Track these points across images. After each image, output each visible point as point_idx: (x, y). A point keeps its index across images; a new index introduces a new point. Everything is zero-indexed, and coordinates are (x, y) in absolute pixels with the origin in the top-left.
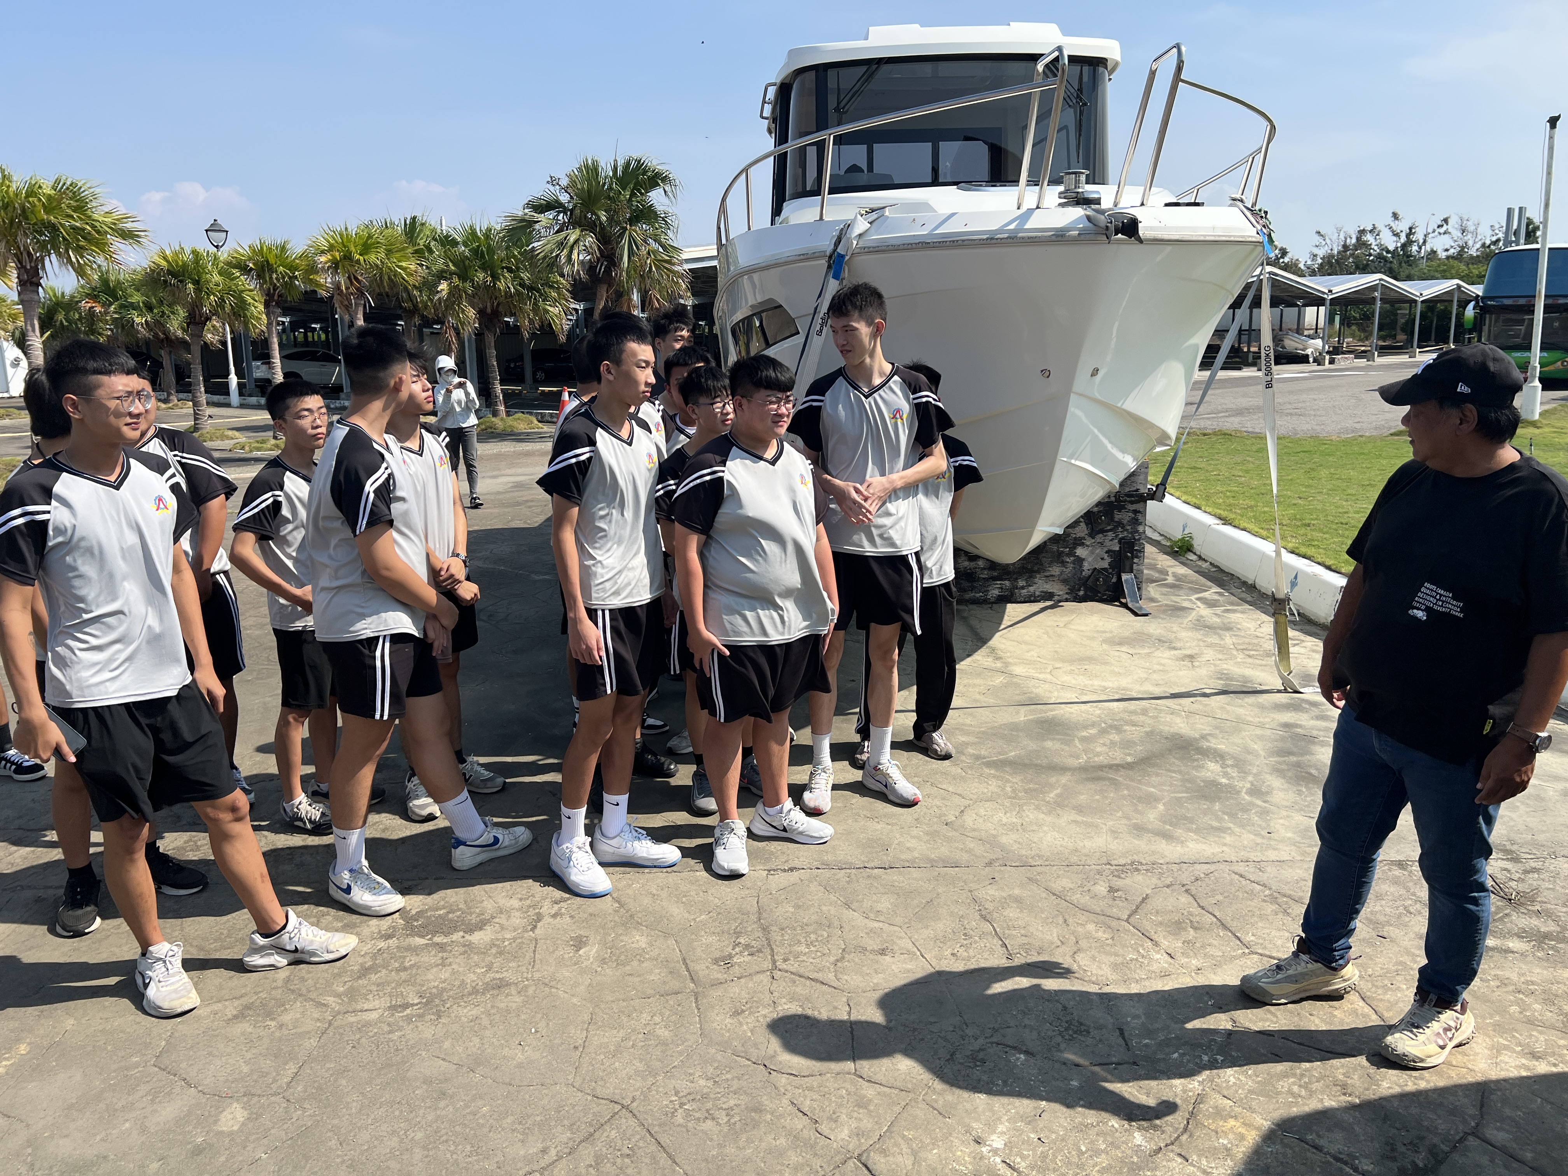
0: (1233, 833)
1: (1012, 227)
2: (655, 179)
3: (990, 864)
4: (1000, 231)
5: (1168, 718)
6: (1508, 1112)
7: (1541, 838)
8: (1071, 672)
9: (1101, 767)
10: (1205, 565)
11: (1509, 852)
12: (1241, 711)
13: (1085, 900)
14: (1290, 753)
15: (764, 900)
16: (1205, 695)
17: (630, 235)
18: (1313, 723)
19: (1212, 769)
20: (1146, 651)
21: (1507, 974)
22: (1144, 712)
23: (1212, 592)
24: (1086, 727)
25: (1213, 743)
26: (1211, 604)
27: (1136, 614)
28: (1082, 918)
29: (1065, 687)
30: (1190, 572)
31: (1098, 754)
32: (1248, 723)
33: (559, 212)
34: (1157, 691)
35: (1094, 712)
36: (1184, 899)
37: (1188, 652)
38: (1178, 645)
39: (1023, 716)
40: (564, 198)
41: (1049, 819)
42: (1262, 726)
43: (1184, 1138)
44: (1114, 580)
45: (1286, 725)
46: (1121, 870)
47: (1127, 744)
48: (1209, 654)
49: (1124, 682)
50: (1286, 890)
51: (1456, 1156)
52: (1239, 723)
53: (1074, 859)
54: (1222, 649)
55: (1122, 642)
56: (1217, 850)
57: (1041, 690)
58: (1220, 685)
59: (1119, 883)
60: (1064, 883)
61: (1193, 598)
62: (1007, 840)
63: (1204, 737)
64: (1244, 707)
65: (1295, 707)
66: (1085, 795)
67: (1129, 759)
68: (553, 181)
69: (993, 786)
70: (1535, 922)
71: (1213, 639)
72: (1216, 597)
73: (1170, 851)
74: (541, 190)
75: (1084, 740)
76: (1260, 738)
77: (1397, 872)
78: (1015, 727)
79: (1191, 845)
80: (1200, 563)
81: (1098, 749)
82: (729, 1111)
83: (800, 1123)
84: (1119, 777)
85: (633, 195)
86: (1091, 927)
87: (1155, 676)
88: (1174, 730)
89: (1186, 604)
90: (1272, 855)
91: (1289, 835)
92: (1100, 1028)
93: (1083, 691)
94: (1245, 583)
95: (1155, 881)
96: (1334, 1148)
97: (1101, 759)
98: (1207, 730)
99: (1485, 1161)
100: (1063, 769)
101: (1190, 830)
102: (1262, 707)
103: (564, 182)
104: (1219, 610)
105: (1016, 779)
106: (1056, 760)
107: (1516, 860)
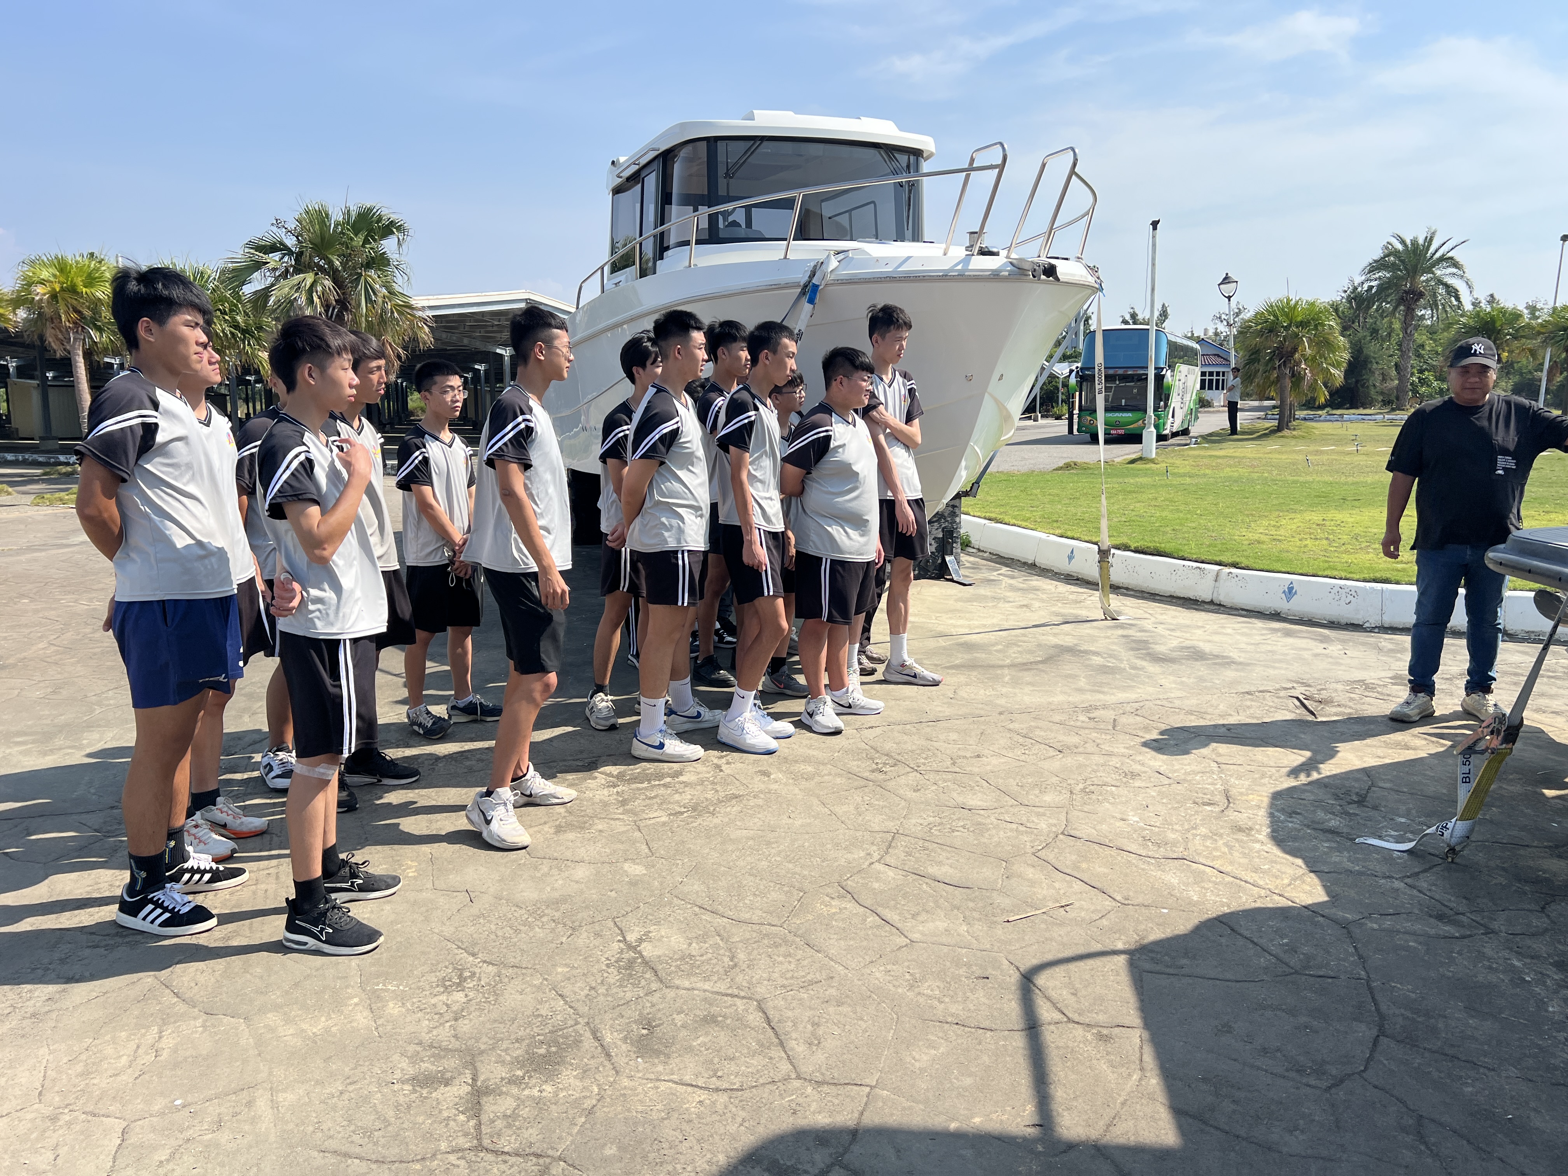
0: (1139, 688)
1: (959, 267)
2: (389, 229)
3: (1001, 713)
4: (951, 270)
5: (1044, 637)
6: (1384, 777)
7: (1316, 675)
8: (951, 618)
9: (1024, 664)
10: (985, 555)
11: (1303, 683)
12: (1087, 631)
13: (1079, 724)
14: (1139, 649)
15: (870, 743)
16: (1054, 625)
17: (366, 281)
18: (1139, 634)
19: (1097, 660)
20: (990, 604)
21: (1342, 730)
22: (1024, 635)
23: (1004, 570)
24: (993, 645)
25: (1084, 647)
26: (1013, 577)
27: (964, 585)
28: (1087, 731)
29: (955, 626)
30: (977, 559)
31: (1016, 658)
32: (1099, 637)
33: (285, 255)
34: (1023, 625)
35: (992, 637)
36: (1138, 718)
37: (1022, 603)
38: (1011, 600)
39: (942, 642)
40: (291, 242)
41: (1017, 691)
42: (1108, 637)
43: (1231, 805)
44: (939, 561)
45: (1123, 636)
46: (1088, 709)
47: (1030, 652)
48: (1037, 604)
49: (995, 621)
50: (1194, 709)
51: (1369, 795)
52: (1093, 639)
53: (1053, 707)
54: (1042, 601)
55: (969, 600)
56: (1137, 696)
57: (941, 628)
58: (1059, 619)
59: (1092, 715)
60: (1057, 718)
61: (995, 573)
62: (1002, 701)
63: (1076, 645)
64: (1085, 630)
65: (1122, 626)
66: (1028, 677)
67: (1039, 659)
68: (278, 223)
69: (962, 679)
70: (1339, 709)
71: (1031, 596)
72: (1010, 573)
73: (1110, 699)
74: (265, 232)
75: (996, 651)
76: (1113, 643)
77: (1250, 697)
78: (944, 648)
79: (1120, 695)
80: (981, 554)
81: (1014, 655)
82: (964, 827)
83: (1014, 826)
84: (1040, 666)
85: (366, 241)
86: (1096, 735)
87: (1012, 617)
88: (1053, 643)
89: (992, 578)
90: (1173, 695)
91: (1174, 686)
92: (1145, 772)
93: (969, 627)
94: (1025, 563)
95: (1112, 712)
96: (1312, 798)
97: (1020, 660)
98: (1076, 642)
99: (1386, 794)
100: (1002, 667)
101: (1112, 688)
102: (1099, 628)
103: (292, 225)
104: (1020, 580)
105: (975, 673)
106: (992, 663)
107: (1309, 686)
